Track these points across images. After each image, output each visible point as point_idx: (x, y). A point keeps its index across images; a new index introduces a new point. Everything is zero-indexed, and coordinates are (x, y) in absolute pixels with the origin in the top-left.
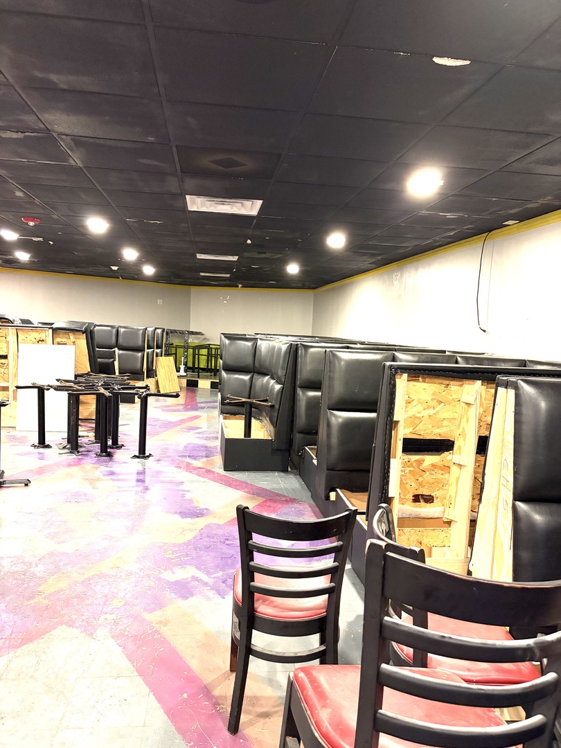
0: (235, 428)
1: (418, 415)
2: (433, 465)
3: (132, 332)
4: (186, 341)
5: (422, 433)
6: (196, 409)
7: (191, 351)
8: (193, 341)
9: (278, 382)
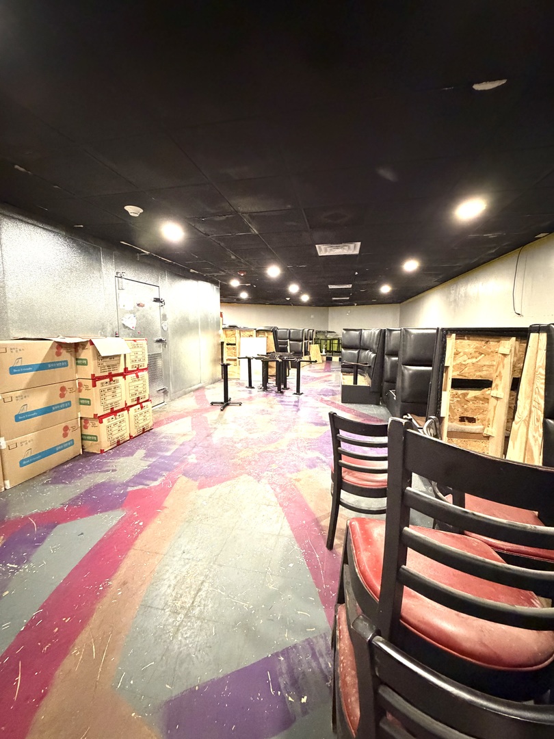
0: (348, 380)
1: (464, 363)
2: (475, 397)
3: (297, 332)
4: (326, 337)
5: (467, 375)
6: (330, 372)
7: (329, 341)
8: (330, 336)
9: (374, 353)
